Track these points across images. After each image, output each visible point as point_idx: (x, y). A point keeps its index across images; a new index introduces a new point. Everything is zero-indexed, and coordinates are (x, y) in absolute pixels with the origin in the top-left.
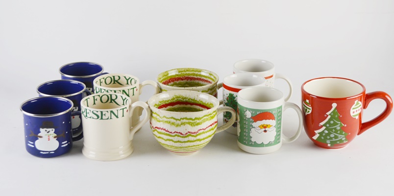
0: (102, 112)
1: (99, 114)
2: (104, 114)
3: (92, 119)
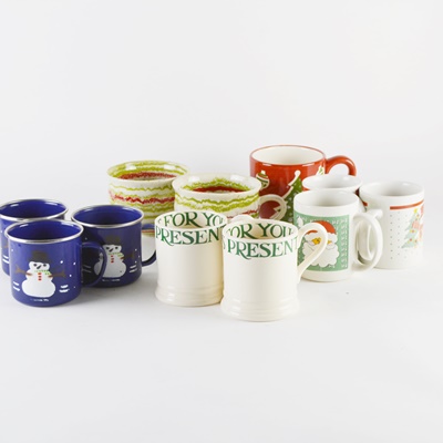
0: (197, 233)
1: (194, 236)
2: (200, 235)
3: (182, 245)
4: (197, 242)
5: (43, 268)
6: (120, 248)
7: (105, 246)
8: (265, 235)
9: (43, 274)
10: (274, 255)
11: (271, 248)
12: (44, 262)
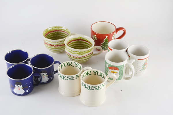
1: (71, 78)
2: (73, 77)
3: (67, 80)
4: (72, 79)
5: (20, 86)
6: (46, 74)
7: (41, 74)
8: (95, 74)
9: (20, 88)
10: (98, 89)
11: (97, 88)
12: (20, 85)
